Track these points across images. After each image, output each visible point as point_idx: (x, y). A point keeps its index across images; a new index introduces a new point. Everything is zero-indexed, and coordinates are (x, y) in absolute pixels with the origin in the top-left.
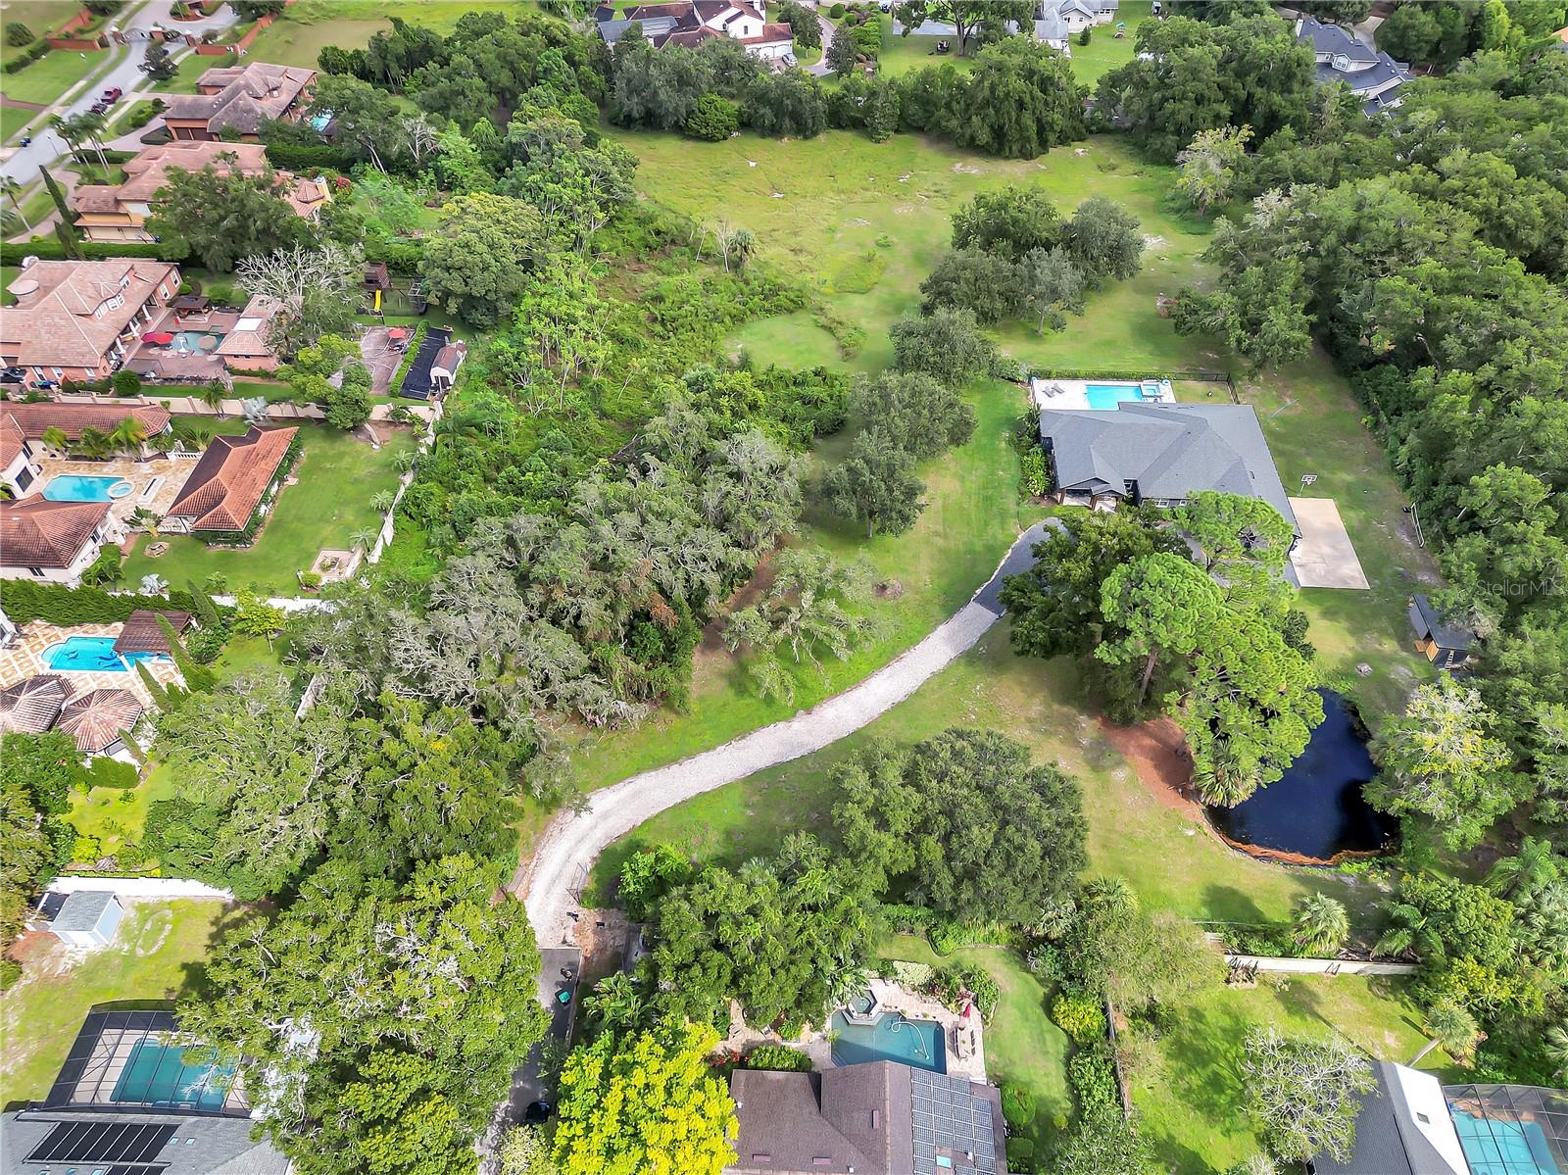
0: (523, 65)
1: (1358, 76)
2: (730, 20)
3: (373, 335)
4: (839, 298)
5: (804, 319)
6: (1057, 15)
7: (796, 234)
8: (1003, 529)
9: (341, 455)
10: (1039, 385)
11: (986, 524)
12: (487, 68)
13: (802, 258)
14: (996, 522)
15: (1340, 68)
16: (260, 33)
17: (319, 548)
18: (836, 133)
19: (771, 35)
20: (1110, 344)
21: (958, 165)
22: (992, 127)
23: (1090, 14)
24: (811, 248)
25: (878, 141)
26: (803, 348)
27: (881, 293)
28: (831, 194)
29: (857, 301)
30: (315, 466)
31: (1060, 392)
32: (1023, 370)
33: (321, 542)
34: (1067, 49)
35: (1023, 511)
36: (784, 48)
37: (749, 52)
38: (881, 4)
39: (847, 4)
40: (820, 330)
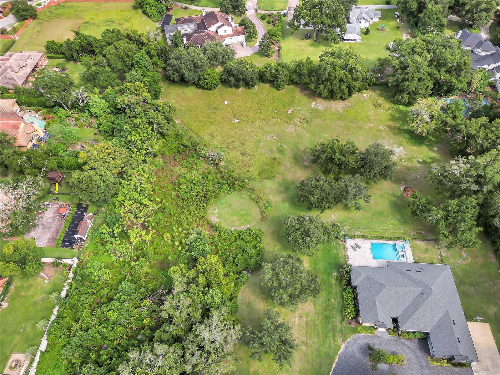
0: (127, 60)
1: (485, 57)
2: (219, 28)
3: (53, 207)
4: (261, 182)
5: (245, 195)
6: (355, 21)
7: (243, 144)
8: (334, 341)
9: (30, 286)
10: (350, 242)
11: (326, 337)
12: (111, 62)
13: (245, 158)
14: (330, 335)
15: (477, 53)
16: (27, 27)
17: (12, 352)
18: (263, 85)
19: (236, 33)
20: (381, 213)
21: (314, 103)
22: (328, 89)
23: (369, 19)
24: (249, 152)
25: (279, 90)
26: (243, 213)
27: (279, 178)
28: (259, 121)
29: (269, 184)
30: (17, 295)
31: (359, 247)
32: (342, 233)
33: (13, 348)
34: (360, 37)
35: (343, 329)
36: (242, 38)
37: (227, 41)
38: (282, 12)
39: (268, 12)
40: (252, 201)
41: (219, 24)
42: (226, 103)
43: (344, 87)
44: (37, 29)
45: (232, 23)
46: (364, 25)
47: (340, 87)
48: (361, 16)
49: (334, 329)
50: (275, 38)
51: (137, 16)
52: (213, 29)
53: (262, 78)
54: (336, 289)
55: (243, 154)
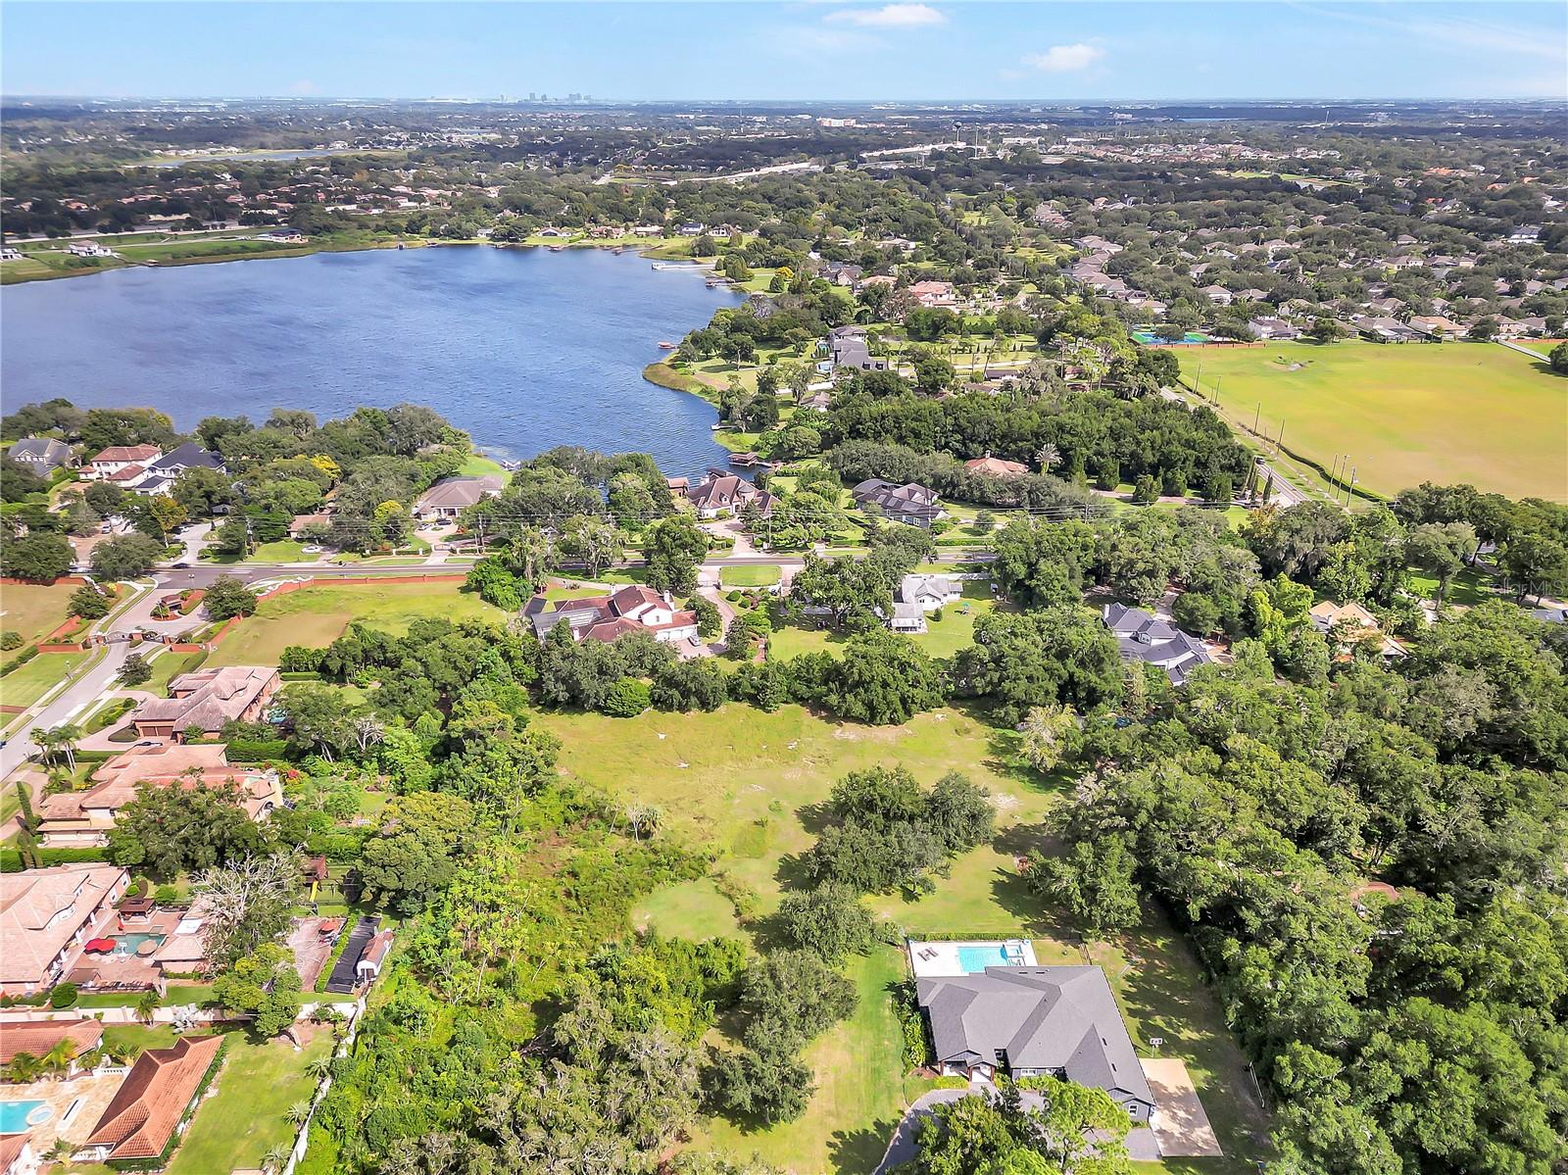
0: (461, 663)
1: (1161, 648)
2: (644, 612)
3: (306, 926)
4: (738, 862)
5: (706, 885)
6: (914, 599)
7: (699, 802)
8: (890, 1104)
9: (264, 1059)
10: (917, 948)
11: (875, 1099)
12: (433, 669)
13: (705, 825)
14: (884, 1096)
15: (1145, 641)
16: (232, 629)
17: (232, 1168)
18: (735, 704)
19: (678, 622)
20: (976, 903)
21: (838, 731)
22: (863, 702)
23: (941, 596)
24: (712, 815)
25: (769, 712)
26: (704, 916)
27: (773, 855)
28: (730, 763)
29: (754, 865)
30: (235, 1074)
31: (935, 954)
32: (902, 934)
33: (235, 1161)
34: (924, 625)
35: (907, 1084)
36: (690, 631)
37: (660, 636)
38: (771, 589)
39: (743, 589)
40: (720, 896)
41: (646, 605)
42: (662, 737)
43: (894, 697)
44: (251, 634)
45: (672, 605)
46: (931, 606)
47: (884, 698)
48: (923, 591)
49: (889, 1089)
50: (758, 629)
51: (469, 603)
52: (632, 615)
53: (734, 692)
54: (892, 1023)
55: (699, 819)
